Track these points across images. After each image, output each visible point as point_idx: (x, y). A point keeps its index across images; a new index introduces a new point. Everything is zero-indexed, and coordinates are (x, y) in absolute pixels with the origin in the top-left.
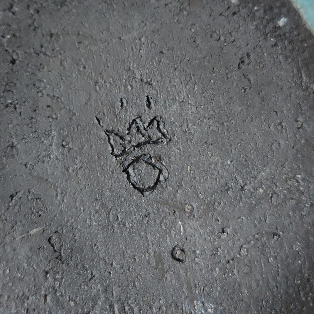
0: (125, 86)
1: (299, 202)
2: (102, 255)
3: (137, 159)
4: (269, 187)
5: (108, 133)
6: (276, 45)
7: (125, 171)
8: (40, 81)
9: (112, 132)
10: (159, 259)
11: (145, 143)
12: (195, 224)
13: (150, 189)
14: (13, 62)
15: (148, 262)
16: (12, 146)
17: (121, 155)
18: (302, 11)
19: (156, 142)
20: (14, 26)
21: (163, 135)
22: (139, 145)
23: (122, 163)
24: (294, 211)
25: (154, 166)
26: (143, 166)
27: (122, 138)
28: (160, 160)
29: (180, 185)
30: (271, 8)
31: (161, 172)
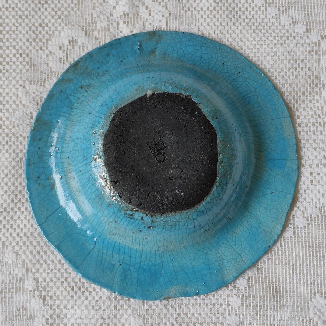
0: (154, 134)
1: (203, 162)
2: (151, 180)
3: (159, 154)
4: (194, 159)
5: (150, 147)
6: (195, 120)
7: (156, 157)
8: (131, 135)
9: (151, 147)
10: (166, 180)
11: (161, 149)
12: (175, 170)
13: (162, 161)
14: (123, 130)
15: (163, 180)
16: (124, 153)
17: (154, 153)
18: (202, 109)
19: (163, 149)
20: (122, 120)
21: (165, 147)
22: (159, 150)
23: (154, 155)
24: (201, 165)
25: (163, 155)
26: (160, 156)
27: (154, 148)
28: (164, 153)
29: (170, 160)
30: (193, 109)
31: (165, 157)
